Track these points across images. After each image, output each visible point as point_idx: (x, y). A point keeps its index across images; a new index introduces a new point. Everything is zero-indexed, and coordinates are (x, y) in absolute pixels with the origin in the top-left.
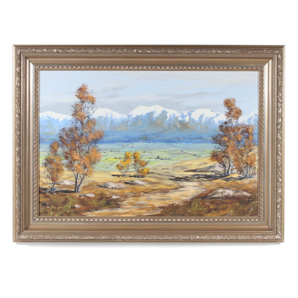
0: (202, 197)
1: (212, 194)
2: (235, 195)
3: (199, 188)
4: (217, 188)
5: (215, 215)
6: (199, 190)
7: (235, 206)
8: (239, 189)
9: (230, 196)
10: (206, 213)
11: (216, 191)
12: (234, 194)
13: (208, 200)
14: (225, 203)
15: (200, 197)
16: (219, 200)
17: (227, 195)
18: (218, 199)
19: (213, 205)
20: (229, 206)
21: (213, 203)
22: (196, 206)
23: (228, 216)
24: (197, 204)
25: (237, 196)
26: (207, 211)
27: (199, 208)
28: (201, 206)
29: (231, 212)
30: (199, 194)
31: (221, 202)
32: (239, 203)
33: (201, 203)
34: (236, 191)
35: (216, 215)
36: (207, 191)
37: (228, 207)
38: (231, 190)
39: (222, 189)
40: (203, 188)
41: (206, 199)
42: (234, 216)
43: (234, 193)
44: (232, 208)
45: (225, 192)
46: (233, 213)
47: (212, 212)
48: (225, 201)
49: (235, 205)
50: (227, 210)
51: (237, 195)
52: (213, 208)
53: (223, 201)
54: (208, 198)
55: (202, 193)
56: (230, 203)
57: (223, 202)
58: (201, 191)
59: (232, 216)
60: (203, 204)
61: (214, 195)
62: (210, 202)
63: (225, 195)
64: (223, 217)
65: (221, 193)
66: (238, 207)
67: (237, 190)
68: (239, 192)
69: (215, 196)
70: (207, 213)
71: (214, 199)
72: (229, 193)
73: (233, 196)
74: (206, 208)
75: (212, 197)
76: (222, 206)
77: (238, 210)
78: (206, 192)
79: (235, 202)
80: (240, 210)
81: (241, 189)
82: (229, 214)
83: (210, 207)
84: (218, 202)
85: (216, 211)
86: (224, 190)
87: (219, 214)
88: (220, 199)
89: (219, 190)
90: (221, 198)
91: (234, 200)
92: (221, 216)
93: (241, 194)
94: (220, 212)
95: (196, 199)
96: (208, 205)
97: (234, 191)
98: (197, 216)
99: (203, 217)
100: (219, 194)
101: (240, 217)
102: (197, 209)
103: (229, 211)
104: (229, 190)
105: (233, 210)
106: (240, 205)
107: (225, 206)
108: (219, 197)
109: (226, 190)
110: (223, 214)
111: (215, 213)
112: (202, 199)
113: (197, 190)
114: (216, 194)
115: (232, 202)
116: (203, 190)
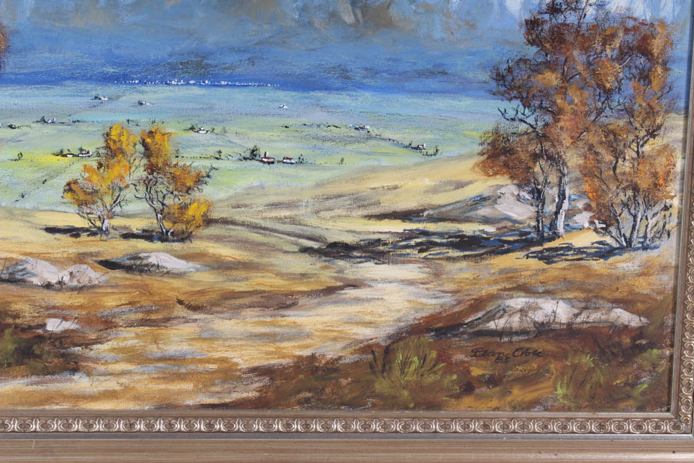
0: (437, 330)
1: (480, 315)
2: (579, 320)
3: (427, 289)
4: (505, 289)
5: (490, 404)
6: (428, 297)
7: (575, 367)
8: (596, 297)
9: (557, 327)
10: (451, 396)
11: (500, 302)
12: (576, 315)
13: (465, 340)
14: (537, 354)
15: (428, 330)
16: (511, 342)
17: (546, 320)
18: (506, 339)
19: (484, 363)
20: (552, 366)
21: (483, 355)
22: (413, 367)
23: (546, 410)
24: (416, 359)
25: (585, 326)
26: (457, 389)
27: (422, 375)
28: (434, 366)
29: (560, 391)
30: (425, 314)
31: (517, 350)
32: (593, 353)
33: (434, 354)
34: (583, 305)
35: (495, 403)
36: (459, 302)
37: (548, 371)
38: (563, 299)
39: (522, 294)
40: (446, 288)
41: (455, 336)
42: (569, 410)
43: (576, 311)
44: (563, 374)
45: (536, 308)
46: (565, 396)
47: (477, 391)
48: (535, 345)
49: (577, 362)
50: (542, 382)
51: (587, 323)
52: (483, 375)
53: (528, 345)
54: (463, 333)
55: (441, 313)
56: (555, 356)
57: (526, 352)
58: (434, 301)
59: (563, 409)
60: (439, 359)
61: (488, 321)
62: (470, 349)
63: (537, 319)
64: (524, 414)
65: (521, 310)
66: (591, 370)
67: (587, 300)
68: (597, 309)
69: (492, 325)
70: (458, 397)
71: (488, 339)
72: (554, 312)
73: (569, 325)
74: (455, 377)
75: (481, 327)
76: (520, 368)
77: (588, 387)
78: (456, 309)
79: (576, 352)
80: (598, 384)
81: (603, 298)
82: (550, 403)
83: (469, 372)
84: (506, 351)
85: (498, 389)
86: (532, 300)
87: (509, 399)
88: (515, 338)
89: (512, 297)
90: (517, 333)
91: (574, 343)
92: (514, 409)
93: (603, 317)
94: (511, 393)
95: (414, 338)
96: (463, 362)
97: (573, 307)
98: (414, 408)
99: (443, 412)
100: (510, 316)
101: (595, 416)
102: (415, 377)
103: (552, 389)
104: (555, 302)
105: (568, 385)
106: (597, 365)
107: (535, 366)
108: (511, 328)
109: (540, 301)
110: (526, 399)
111: (489, 398)
112: (436, 335)
113: (419, 300)
114: (500, 318)
115: (563, 349)
116: (443, 300)
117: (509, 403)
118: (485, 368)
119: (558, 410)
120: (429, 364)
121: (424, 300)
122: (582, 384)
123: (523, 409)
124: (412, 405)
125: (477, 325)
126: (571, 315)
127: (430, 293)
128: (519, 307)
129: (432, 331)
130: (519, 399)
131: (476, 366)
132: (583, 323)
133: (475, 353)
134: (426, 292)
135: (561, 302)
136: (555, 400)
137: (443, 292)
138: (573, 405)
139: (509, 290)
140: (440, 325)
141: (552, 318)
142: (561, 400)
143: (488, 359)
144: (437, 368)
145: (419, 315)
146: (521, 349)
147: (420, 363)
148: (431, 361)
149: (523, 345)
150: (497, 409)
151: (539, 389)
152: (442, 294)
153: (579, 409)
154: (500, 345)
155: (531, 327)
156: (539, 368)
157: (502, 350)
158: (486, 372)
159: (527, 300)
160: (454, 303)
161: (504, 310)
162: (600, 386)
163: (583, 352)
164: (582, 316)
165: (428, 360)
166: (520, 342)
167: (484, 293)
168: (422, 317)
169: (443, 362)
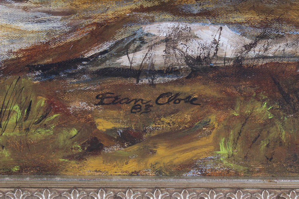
0: (45, 68)
1: (105, 46)
2: (252, 54)
3: (25, 9)
4: (142, 10)
5: (125, 168)
6: (27, 20)
7: (245, 119)
8: (278, 20)
9: (220, 63)
10: (71, 157)
11: (135, 28)
12: (248, 47)
13: (86, 82)
14: (190, 101)
15: (32, 68)
16: (152, 85)
17: (203, 54)
18: (145, 81)
19: (114, 113)
20: (213, 118)
21: (113, 103)
22: (13, 119)
23: (204, 175)
24: (16, 107)
25: (261, 62)
26: (78, 148)
27: (27, 129)
28: (44, 117)
29: (223, 151)
30: (24, 45)
31: (161, 96)
32: (272, 100)
33: (42, 102)
34: (259, 32)
35: (132, 166)
36: (75, 29)
37: (206, 124)
38: (229, 24)
39: (168, 16)
40: (53, 7)
41: (71, 76)
42: (237, 175)
43: (248, 41)
44: (228, 128)
45: (189, 37)
46: (230, 157)
47: (107, 150)
48: (187, 89)
49: (247, 112)
50: (197, 139)
51: (264, 57)
52: (115, 130)
53: (177, 89)
54: (83, 72)
55: (48, 43)
56: (216, 104)
57: (175, 98)
58: (37, 27)
59: (227, 174)
60: (50, 108)
61: (119, 55)
62: (95, 94)
63: (190, 53)
64: (172, 181)
65: (167, 40)
66: (268, 124)
67: (265, 25)
68: (279, 38)
69: (124, 61)
70: (80, 158)
71: (120, 81)
72: (216, 42)
73: (238, 60)
74: (74, 132)
75: (108, 64)
76: (167, 120)
77: (263, 145)
78: (71, 38)
79: (247, 98)
80: (279, 142)
81: (289, 22)
82: (209, 166)
83: (94, 125)
84: (147, 97)
85: (135, 147)
86: (182, 25)
87: (152, 160)
88: (159, 80)
89: (152, 21)
90: (162, 72)
91: (245, 86)
92: (159, 173)
93: (289, 50)
94: (154, 153)
95: (12, 79)
96: (84, 112)
97: (244, 35)
98: (19, 173)
99: (58, 179)
100: (151, 48)
101: (272, 185)
102: (17, 133)
103: (212, 147)
104: (217, 28)
105: (235, 143)
106: (277, 116)
107: (188, 117)
108: (153, 65)
109: (195, 27)
110: (176, 161)
111: (125, 159)
112: (44, 75)
113: (14, 25)
114: (135, 51)
115: (228, 94)
116: (50, 25)
117: (153, 166)
118: (116, 120)
119: (221, 175)
120: (36, 114)
121: (22, 26)
122: (256, 140)
123: (171, 175)
124: (16, 169)
125: (103, 61)
126: (241, 46)
127: (31, 14)
128: (163, 35)
129: (38, 69)
130: (167, 161)
131: (104, 118)
132: (258, 57)
133: (101, 100)
134: (24, 13)
135: (225, 28)
136: (217, 161)
137: (49, 13)
138: (242, 168)
139: (148, 10)
140: (49, 60)
141: (213, 51)
142: (225, 162)
143: (120, 108)
144: (47, 120)
145: (16, 47)
146: (167, 94)
147: (23, 113)
148: (38, 110)
149: (169, 88)
150: (135, 173)
151: (195, 148)
152: (48, 17)
153: (249, 173)
154: (137, 88)
155: (182, 64)
156: (194, 119)
157: (140, 96)
158: (118, 126)
159: (176, 25)
160: (67, 30)
161: (141, 39)
162: (281, 144)
163: (257, 98)
164: (257, 49)
165: (35, 109)
166: (166, 84)
167: (110, 14)
168: (21, 50)
169: (56, 112)
